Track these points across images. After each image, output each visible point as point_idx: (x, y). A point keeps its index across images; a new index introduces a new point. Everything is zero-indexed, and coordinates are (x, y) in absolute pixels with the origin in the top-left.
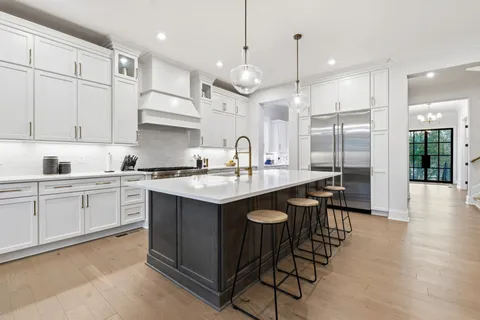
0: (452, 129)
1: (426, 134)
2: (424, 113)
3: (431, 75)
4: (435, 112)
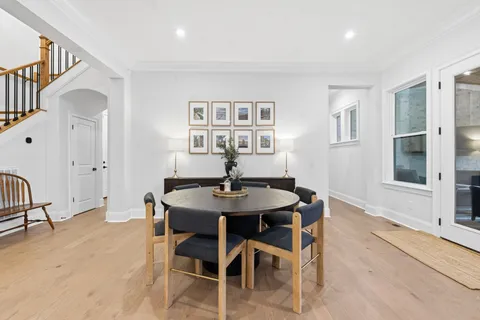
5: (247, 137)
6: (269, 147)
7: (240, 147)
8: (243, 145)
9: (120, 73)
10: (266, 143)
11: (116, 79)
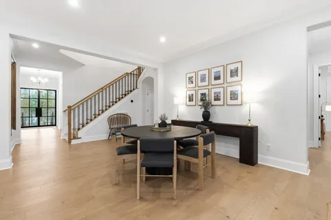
0: (56, 91)
1: (39, 92)
2: (36, 77)
3: (36, 46)
4: (44, 77)
5: (220, 93)
6: (237, 99)
7: (215, 100)
8: (217, 99)
9: (156, 67)
10: (234, 96)
11: (156, 70)
